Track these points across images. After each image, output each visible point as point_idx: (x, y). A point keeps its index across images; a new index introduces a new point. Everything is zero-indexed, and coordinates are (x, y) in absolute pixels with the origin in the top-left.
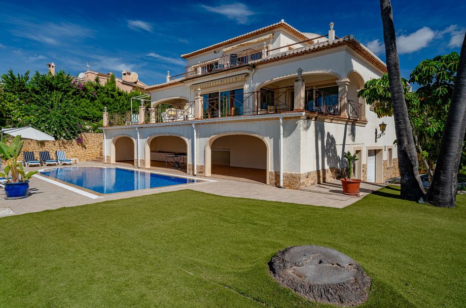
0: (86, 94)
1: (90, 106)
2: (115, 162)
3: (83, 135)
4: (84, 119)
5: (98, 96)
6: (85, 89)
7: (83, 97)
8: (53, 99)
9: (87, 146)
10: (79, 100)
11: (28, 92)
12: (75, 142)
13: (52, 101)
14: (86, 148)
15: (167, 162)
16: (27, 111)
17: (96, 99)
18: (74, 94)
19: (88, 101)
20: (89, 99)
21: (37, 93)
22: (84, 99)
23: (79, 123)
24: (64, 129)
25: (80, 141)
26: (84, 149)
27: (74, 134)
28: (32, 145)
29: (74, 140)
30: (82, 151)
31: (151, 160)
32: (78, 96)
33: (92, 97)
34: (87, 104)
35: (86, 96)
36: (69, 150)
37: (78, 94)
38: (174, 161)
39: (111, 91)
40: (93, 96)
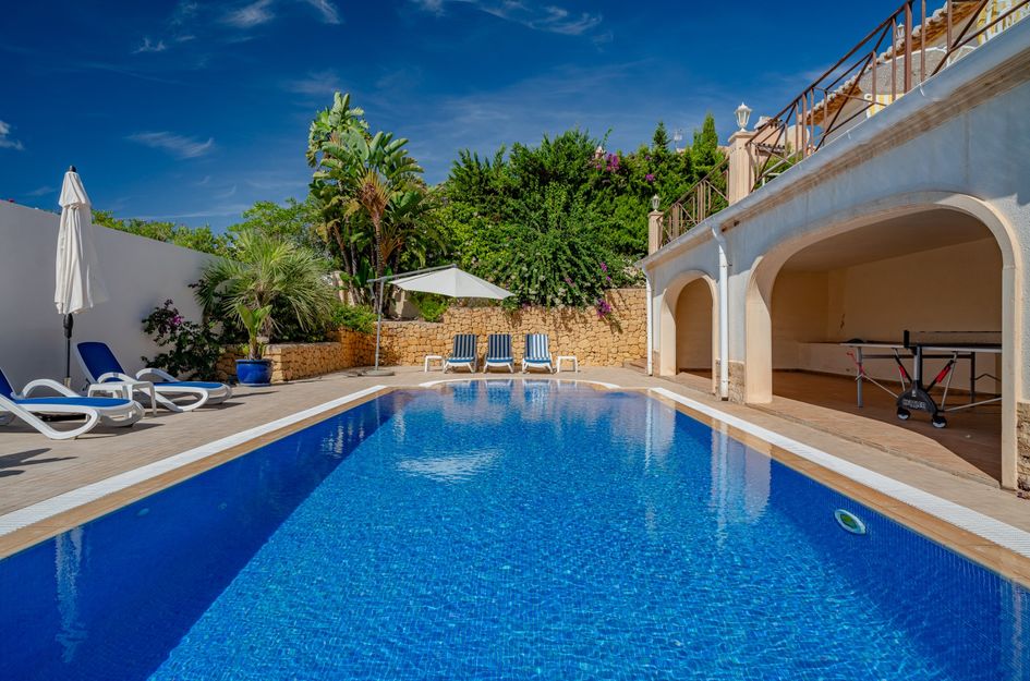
0: (627, 180)
1: (639, 213)
2: (671, 373)
3: (616, 296)
4: (627, 252)
5: (662, 183)
6: (624, 170)
7: (621, 192)
8: (548, 204)
9: (624, 324)
10: (612, 200)
11: (496, 194)
12: (594, 312)
13: (546, 209)
14: (620, 331)
15: (864, 380)
16: (495, 241)
17: (655, 192)
18: (598, 185)
19: (634, 200)
20: (636, 193)
21: (515, 194)
22: (624, 198)
23: (604, 260)
24: (562, 279)
25: (603, 311)
26: (616, 333)
27: (591, 290)
28: (494, 321)
29: (590, 308)
30: (610, 339)
31: (775, 371)
32: (608, 191)
33: (643, 188)
34: (631, 208)
35: (629, 188)
36: (577, 334)
37: (608, 185)
38: (903, 380)
39: (699, 163)
40: (645, 184)
